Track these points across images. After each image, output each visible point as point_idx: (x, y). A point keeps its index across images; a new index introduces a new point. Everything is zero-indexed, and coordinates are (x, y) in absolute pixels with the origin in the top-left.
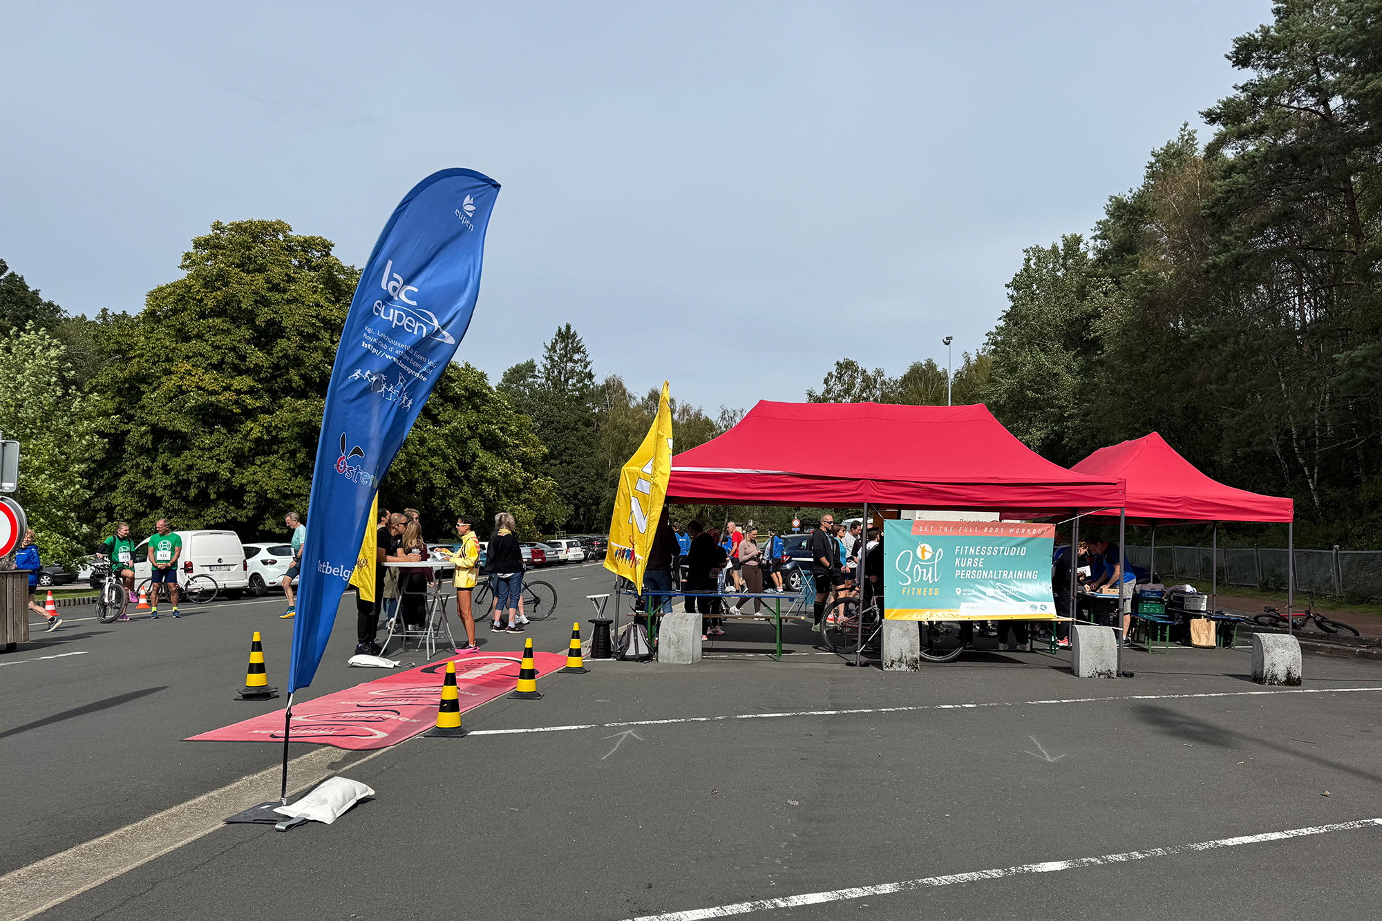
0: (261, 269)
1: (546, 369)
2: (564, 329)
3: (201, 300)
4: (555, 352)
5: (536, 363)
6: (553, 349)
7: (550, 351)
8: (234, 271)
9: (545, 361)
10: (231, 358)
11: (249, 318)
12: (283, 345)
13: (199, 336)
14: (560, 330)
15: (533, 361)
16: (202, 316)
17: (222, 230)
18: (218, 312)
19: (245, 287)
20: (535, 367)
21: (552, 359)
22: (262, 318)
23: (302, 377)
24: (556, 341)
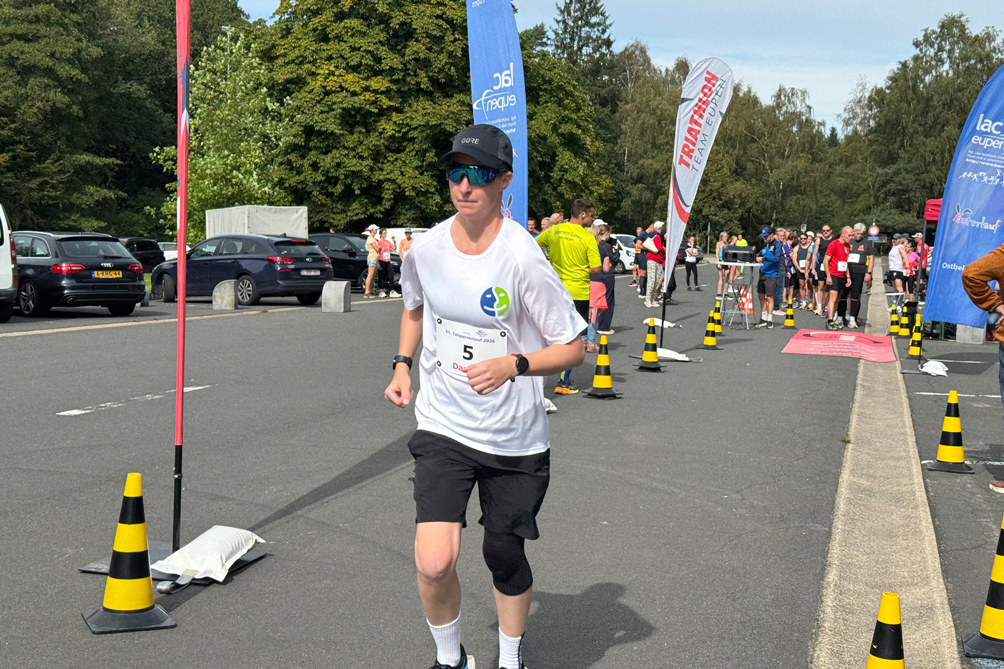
1: (557, 34)
4: (569, 14)
5: (546, 28)
9: (555, 26)
10: (368, 61)
11: (384, 20)
13: (339, 39)
15: (542, 26)
16: (339, 17)
20: (544, 33)
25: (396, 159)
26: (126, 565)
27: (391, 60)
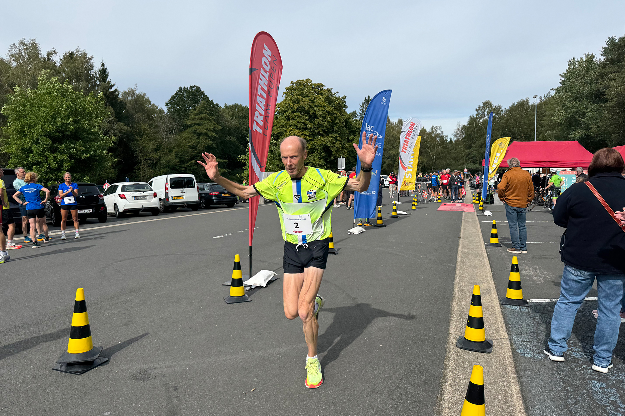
0: (307, 96)
1: (360, 113)
2: (367, 98)
3: (293, 107)
4: (364, 107)
5: (357, 112)
6: (363, 106)
7: (362, 106)
8: (300, 97)
9: (360, 111)
10: (303, 126)
11: (307, 112)
12: (317, 121)
13: (293, 119)
14: (365, 98)
15: (355, 111)
16: (293, 112)
17: (293, 84)
18: (297, 110)
19: (305, 102)
20: (356, 113)
21: (362, 110)
22: (311, 112)
23: (322, 130)
24: (364, 102)
25: (312, 156)
26: (236, 283)
27: (310, 125)
